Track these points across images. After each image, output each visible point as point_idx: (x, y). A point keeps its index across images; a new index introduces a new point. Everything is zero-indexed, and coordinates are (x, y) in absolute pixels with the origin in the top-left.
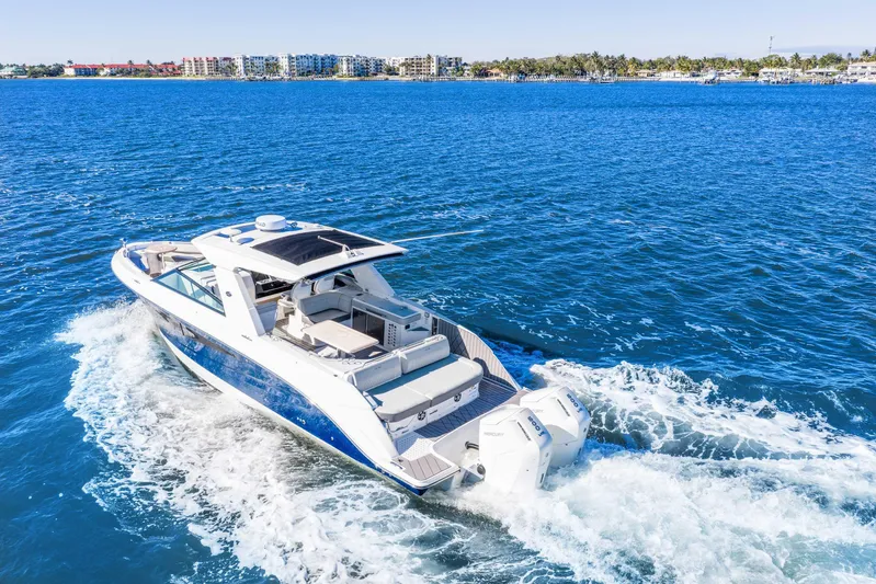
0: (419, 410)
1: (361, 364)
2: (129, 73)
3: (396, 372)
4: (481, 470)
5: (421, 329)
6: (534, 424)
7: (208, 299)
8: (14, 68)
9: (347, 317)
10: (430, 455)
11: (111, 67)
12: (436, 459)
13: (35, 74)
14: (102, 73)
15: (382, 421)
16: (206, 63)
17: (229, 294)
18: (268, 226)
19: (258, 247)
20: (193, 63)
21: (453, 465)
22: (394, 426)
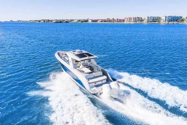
0: (95, 82)
1: (87, 74)
2: (107, 21)
3: (93, 76)
4: (102, 93)
5: (100, 70)
6: (110, 87)
7: (67, 62)
8: (77, 20)
9: (89, 67)
10: (95, 89)
11: (101, 20)
12: (96, 90)
13: (82, 22)
14: (98, 21)
15: (89, 83)
16: (132, 19)
17: (70, 62)
18: (77, 51)
19: (75, 55)
20: (128, 19)
21: (98, 91)
22: (91, 84)
